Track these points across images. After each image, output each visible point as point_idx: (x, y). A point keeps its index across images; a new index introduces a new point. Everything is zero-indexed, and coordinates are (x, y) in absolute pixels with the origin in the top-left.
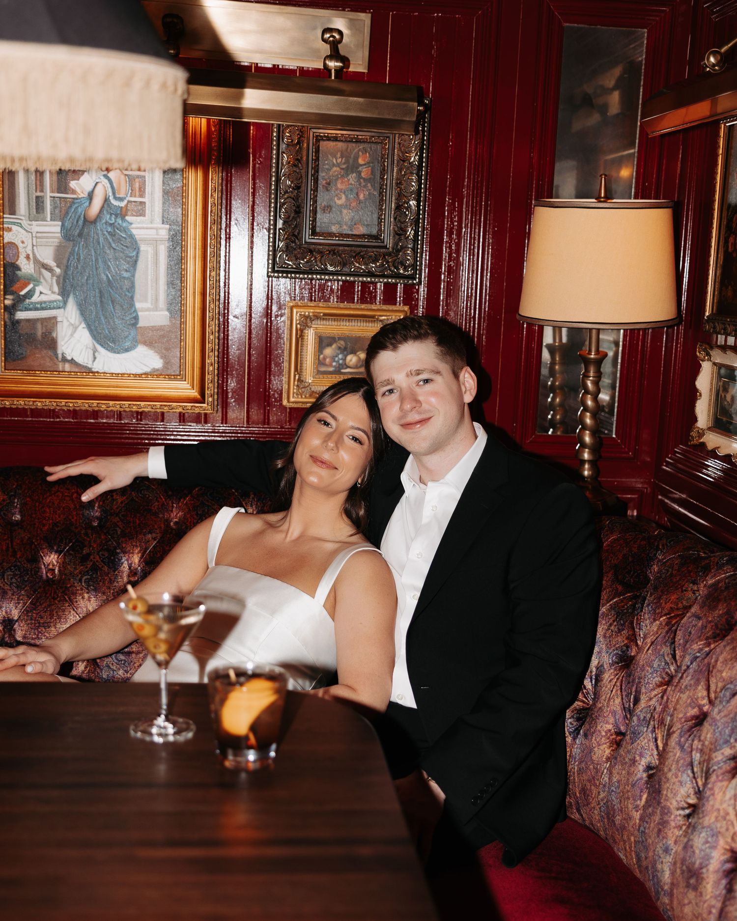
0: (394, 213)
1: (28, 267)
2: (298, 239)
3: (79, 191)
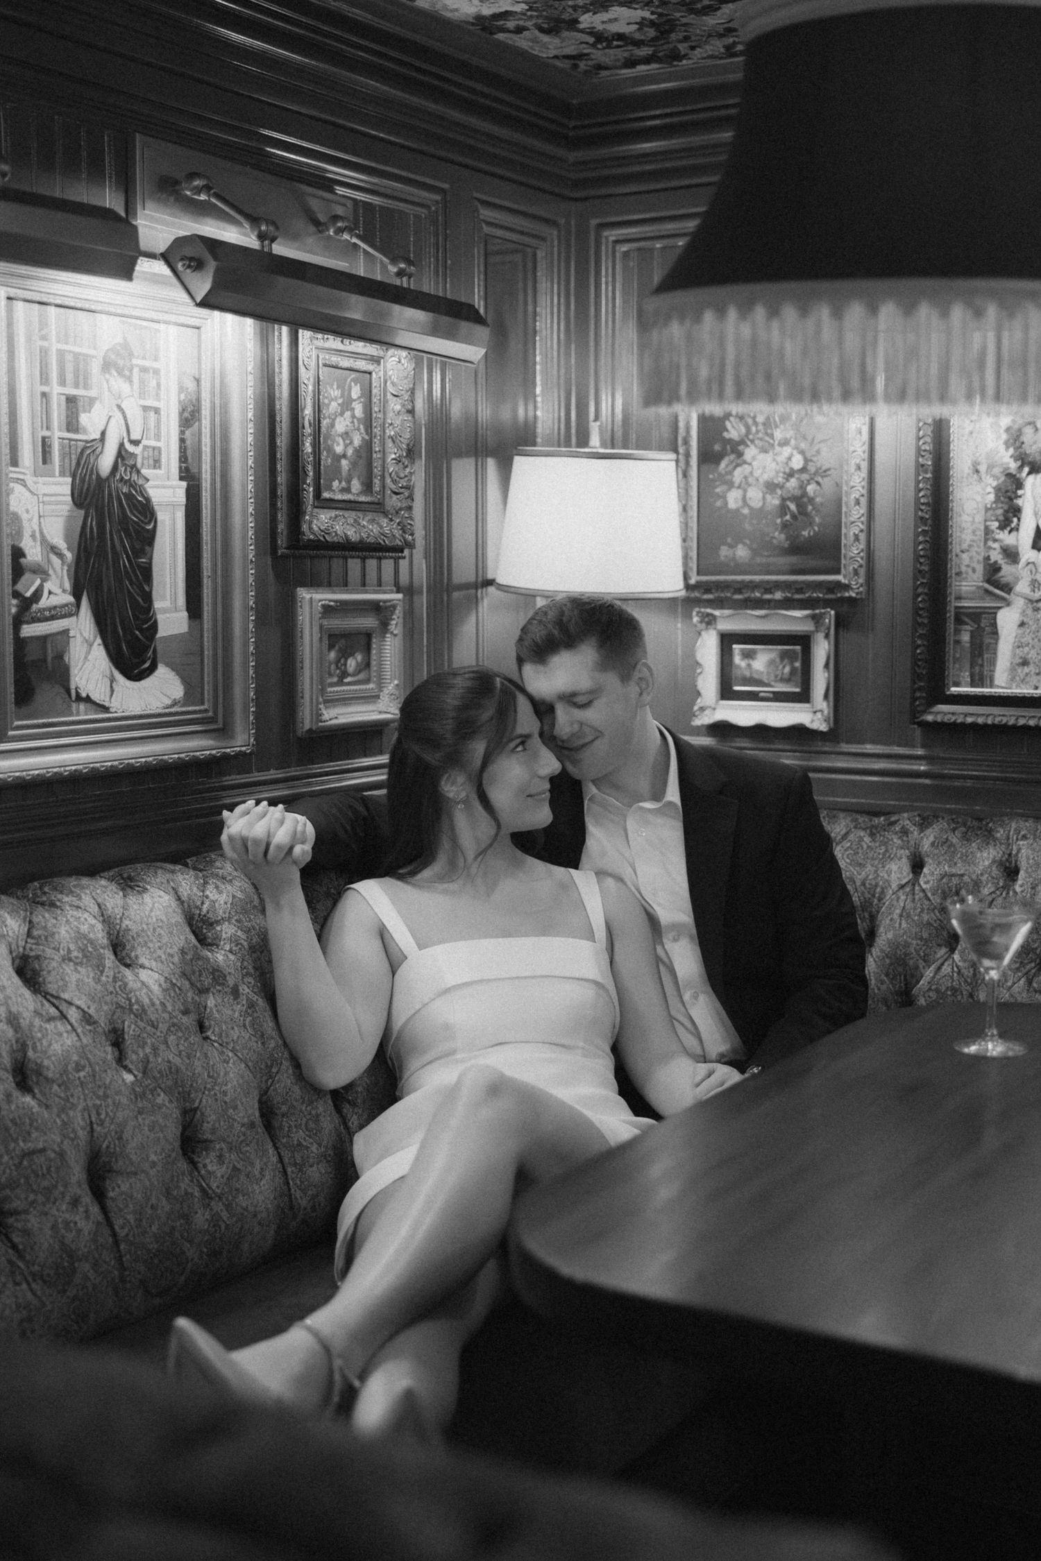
1: (34, 550)
3: (90, 429)
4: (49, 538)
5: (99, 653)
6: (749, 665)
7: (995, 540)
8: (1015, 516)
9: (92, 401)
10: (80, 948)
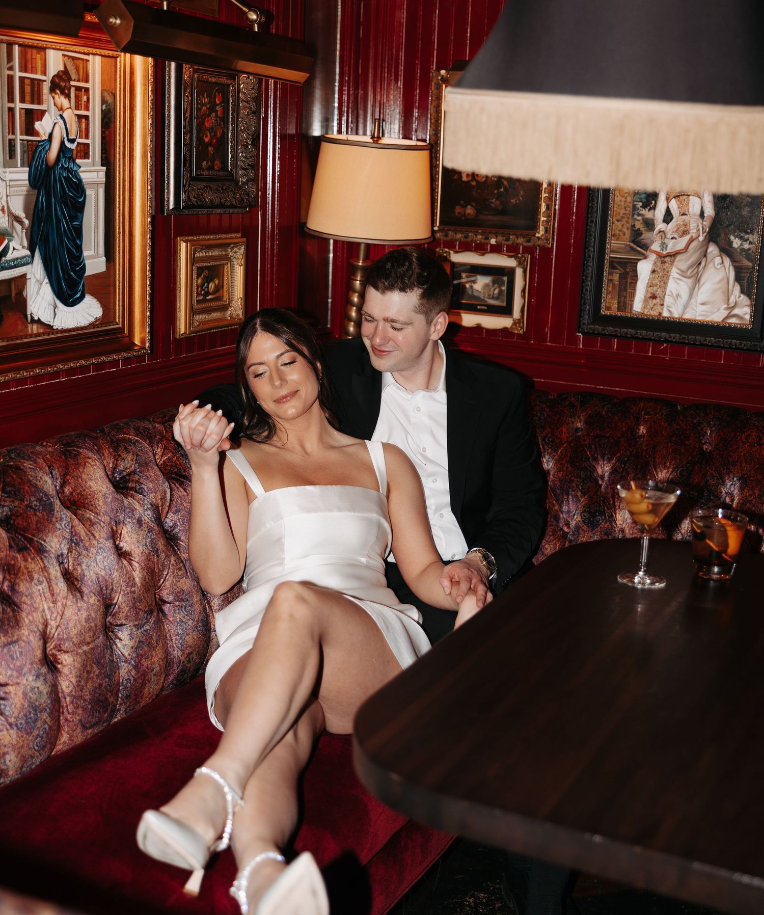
3: (41, 132)
4: (13, 211)
5: (47, 290)
6: (471, 287)
7: (639, 215)
8: (653, 200)
9: (43, 113)
10: (38, 499)
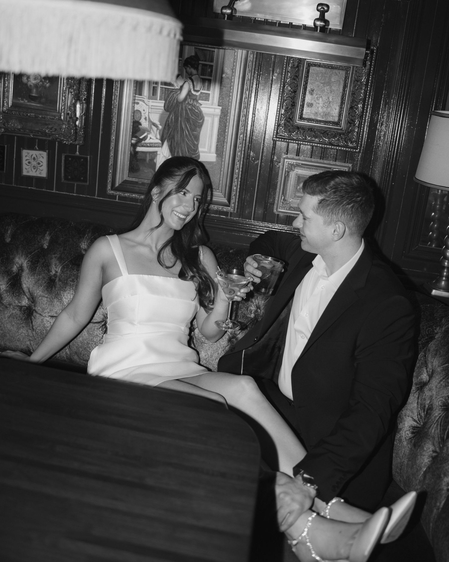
0: (349, 111)
1: (145, 123)
2: (292, 121)
3: (175, 85)
